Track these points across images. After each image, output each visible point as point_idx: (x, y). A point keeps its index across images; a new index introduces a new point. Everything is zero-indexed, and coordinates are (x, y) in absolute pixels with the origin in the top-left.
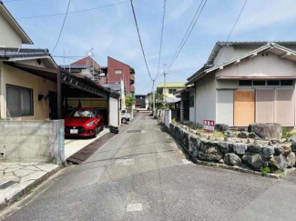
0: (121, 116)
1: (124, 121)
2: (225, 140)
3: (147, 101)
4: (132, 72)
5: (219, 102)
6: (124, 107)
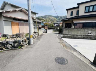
2: (5, 40)
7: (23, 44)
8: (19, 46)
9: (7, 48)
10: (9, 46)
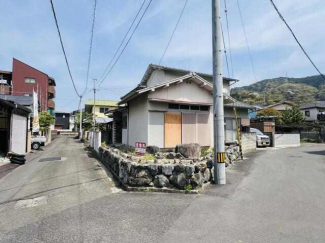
0: (31, 139)
1: (36, 146)
2: (155, 162)
3: (71, 121)
4: (52, 83)
5: (152, 124)
6: (36, 127)
7: (198, 178)
8: (187, 184)
9: (158, 185)
10: (163, 179)
